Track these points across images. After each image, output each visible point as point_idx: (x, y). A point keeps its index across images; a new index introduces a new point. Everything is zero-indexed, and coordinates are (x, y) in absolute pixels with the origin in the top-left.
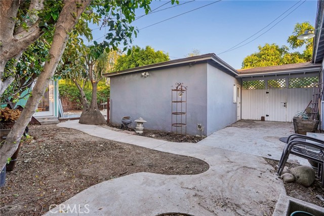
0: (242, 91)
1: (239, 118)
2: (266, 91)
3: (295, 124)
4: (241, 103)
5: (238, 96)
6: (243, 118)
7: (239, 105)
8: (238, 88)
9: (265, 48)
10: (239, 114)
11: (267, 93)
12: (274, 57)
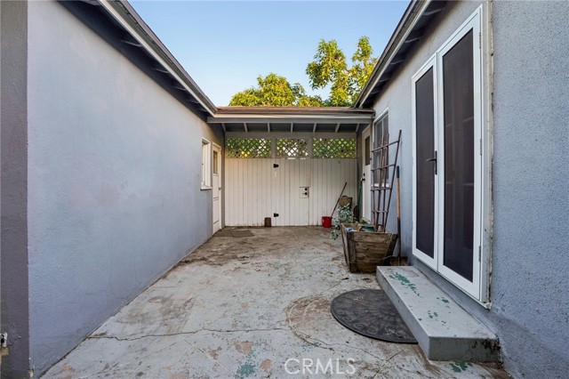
0: (226, 160)
1: (217, 226)
2: (274, 162)
3: (351, 244)
4: (222, 189)
5: (214, 170)
6: (226, 225)
7: (216, 193)
8: (215, 153)
9: (270, 79)
10: (217, 216)
11: (276, 166)
12: (284, 99)
